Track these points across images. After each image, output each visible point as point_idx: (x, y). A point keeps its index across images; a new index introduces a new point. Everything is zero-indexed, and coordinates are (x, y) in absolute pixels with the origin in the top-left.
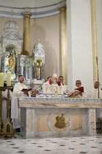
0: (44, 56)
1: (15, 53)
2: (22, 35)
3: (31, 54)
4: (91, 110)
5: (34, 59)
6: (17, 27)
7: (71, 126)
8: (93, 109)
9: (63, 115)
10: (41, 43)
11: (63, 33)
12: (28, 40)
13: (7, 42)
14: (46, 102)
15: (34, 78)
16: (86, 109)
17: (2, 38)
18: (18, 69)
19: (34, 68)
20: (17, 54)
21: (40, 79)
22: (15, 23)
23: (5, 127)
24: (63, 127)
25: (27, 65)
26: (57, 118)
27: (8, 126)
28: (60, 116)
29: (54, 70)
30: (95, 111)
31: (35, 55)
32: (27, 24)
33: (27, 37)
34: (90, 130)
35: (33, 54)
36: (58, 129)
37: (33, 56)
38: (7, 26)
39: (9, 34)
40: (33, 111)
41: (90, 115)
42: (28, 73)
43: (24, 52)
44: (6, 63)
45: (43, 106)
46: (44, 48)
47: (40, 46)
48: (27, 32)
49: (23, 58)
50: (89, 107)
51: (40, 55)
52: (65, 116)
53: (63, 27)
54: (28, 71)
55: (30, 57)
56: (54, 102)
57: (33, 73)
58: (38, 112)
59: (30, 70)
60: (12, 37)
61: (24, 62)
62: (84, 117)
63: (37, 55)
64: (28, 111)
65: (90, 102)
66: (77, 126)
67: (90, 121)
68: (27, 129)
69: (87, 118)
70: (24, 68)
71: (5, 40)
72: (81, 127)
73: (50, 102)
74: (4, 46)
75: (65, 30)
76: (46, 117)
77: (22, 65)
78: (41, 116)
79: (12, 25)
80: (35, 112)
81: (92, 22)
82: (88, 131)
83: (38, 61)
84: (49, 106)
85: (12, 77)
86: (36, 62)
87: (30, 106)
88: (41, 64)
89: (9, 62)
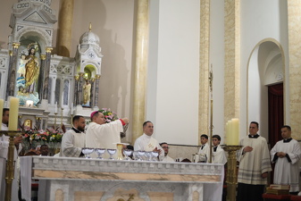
0: (100, 60)
1: (40, 51)
2: (56, 13)
3: (72, 55)
4: (194, 188)
5: (78, 64)
8: (198, 185)
9: (132, 196)
10: (95, 33)
11: (141, 16)
12: (68, 25)
13: (24, 27)
14: (96, 169)
15: (76, 103)
16: (184, 186)
17: (14, 17)
18: (44, 84)
19: (78, 84)
20: (44, 53)
21: (90, 107)
25: (65, 77)
28: (126, 199)
29: (120, 90)
30: (201, 189)
31: (82, 57)
33: (68, 18)
35: (78, 55)
37: (77, 59)
40: (66, 188)
41: (191, 198)
42: (66, 93)
43: (60, 50)
44: (21, 70)
45: (88, 178)
46: (101, 44)
47: (92, 38)
48: (68, 8)
49: (56, 61)
50: (189, 181)
51: (91, 56)
52: (136, 199)
54: (66, 88)
55: (71, 61)
56: (113, 168)
57: (76, 94)
58: (77, 189)
59: (71, 87)
61: (59, 69)
63: (85, 57)
64: (54, 188)
70: (58, 82)
71: (19, 23)
73: (105, 169)
75: (147, 9)
77: (53, 75)
78: (84, 198)
80: (71, 189)
83: (88, 70)
84: (101, 179)
85: (31, 101)
86: (82, 71)
87: (59, 176)
88: (93, 76)
89: (27, 68)
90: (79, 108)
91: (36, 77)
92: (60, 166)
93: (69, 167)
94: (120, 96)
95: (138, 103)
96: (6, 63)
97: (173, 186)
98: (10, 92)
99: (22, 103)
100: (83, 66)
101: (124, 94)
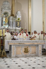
1: (8, 16)
2: (11, 7)
3: (15, 16)
4: (40, 45)
5: (16, 18)
6: (9, 4)
7: (31, 52)
9: (27, 47)
10: (20, 11)
11: (30, 6)
12: (14, 9)
13: (4, 11)
14: (20, 42)
15: (16, 27)
16: (38, 45)
17: (2, 9)
18: (9, 23)
19: (16, 22)
21: (19, 27)
22: (8, 2)
23: (3, 53)
24: (27, 52)
25: (14, 21)
26: (25, 49)
27: (4, 53)
28: (26, 48)
29: (26, 23)
31: (17, 17)
32: (13, 2)
33: (13, 8)
34: (39, 54)
35: (16, 16)
36: (25, 53)
37: (16, 17)
38: (4, 3)
39: (5, 7)
40: (15, 46)
41: (39, 47)
42: (14, 24)
43: (12, 15)
44: (4, 20)
45: (19, 44)
46: (21, 13)
47: (19, 12)
48: (13, 6)
49: (11, 17)
51: (19, 16)
52: (28, 48)
53: (30, 4)
55: (15, 17)
57: (16, 24)
58: (17, 46)
60: (7, 8)
61: (12, 19)
62: (37, 48)
63: (17, 16)
64: (12, 46)
65: (39, 42)
66: (34, 52)
67: (39, 50)
68: (12, 54)
69: (38, 48)
71: (3, 10)
72: (35, 53)
73: (22, 42)
74: (3, 12)
75: (31, 5)
76: (20, 48)
77: (11, 21)
78: (18, 48)
79: (6, 3)
81: (43, 2)
82: (38, 54)
83: (18, 19)
84: (21, 44)
85: (7, 27)
86: (17, 19)
87: (13, 44)
88: (20, 20)
89: (5, 20)
90: (17, 27)
91: (7, 21)
92: (13, 42)
93: (15, 42)
94: (26, 24)
95: (30, 26)
96: (1, 19)
97: (36, 45)
98: (2, 25)
99: (5, 27)
100: (17, 18)
101: (27, 24)
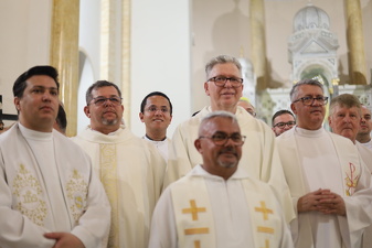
6: (324, 20)
22: (317, 10)
38: (299, 22)
39: (304, 42)
60: (314, 46)
74: (295, 70)
79: (310, 18)
